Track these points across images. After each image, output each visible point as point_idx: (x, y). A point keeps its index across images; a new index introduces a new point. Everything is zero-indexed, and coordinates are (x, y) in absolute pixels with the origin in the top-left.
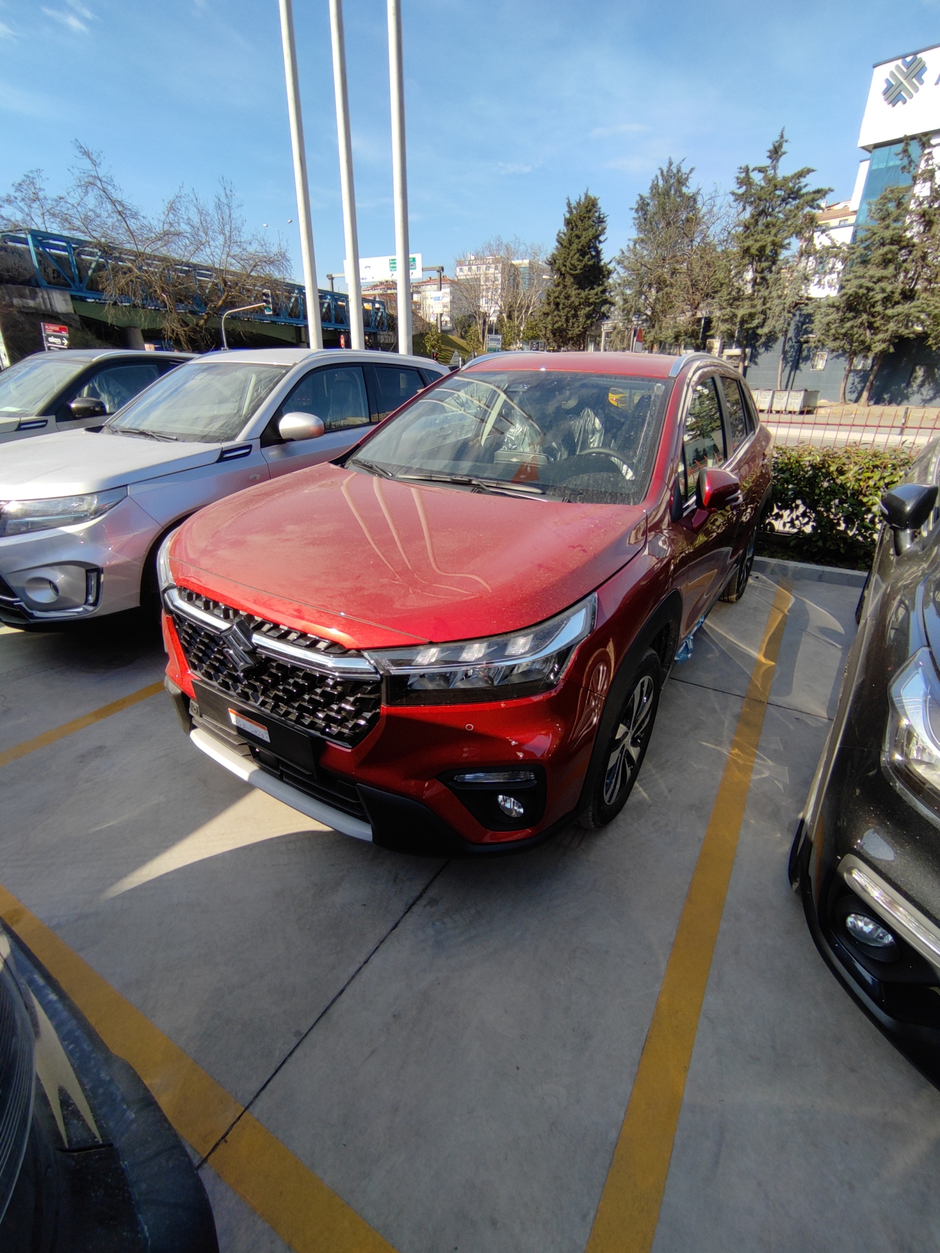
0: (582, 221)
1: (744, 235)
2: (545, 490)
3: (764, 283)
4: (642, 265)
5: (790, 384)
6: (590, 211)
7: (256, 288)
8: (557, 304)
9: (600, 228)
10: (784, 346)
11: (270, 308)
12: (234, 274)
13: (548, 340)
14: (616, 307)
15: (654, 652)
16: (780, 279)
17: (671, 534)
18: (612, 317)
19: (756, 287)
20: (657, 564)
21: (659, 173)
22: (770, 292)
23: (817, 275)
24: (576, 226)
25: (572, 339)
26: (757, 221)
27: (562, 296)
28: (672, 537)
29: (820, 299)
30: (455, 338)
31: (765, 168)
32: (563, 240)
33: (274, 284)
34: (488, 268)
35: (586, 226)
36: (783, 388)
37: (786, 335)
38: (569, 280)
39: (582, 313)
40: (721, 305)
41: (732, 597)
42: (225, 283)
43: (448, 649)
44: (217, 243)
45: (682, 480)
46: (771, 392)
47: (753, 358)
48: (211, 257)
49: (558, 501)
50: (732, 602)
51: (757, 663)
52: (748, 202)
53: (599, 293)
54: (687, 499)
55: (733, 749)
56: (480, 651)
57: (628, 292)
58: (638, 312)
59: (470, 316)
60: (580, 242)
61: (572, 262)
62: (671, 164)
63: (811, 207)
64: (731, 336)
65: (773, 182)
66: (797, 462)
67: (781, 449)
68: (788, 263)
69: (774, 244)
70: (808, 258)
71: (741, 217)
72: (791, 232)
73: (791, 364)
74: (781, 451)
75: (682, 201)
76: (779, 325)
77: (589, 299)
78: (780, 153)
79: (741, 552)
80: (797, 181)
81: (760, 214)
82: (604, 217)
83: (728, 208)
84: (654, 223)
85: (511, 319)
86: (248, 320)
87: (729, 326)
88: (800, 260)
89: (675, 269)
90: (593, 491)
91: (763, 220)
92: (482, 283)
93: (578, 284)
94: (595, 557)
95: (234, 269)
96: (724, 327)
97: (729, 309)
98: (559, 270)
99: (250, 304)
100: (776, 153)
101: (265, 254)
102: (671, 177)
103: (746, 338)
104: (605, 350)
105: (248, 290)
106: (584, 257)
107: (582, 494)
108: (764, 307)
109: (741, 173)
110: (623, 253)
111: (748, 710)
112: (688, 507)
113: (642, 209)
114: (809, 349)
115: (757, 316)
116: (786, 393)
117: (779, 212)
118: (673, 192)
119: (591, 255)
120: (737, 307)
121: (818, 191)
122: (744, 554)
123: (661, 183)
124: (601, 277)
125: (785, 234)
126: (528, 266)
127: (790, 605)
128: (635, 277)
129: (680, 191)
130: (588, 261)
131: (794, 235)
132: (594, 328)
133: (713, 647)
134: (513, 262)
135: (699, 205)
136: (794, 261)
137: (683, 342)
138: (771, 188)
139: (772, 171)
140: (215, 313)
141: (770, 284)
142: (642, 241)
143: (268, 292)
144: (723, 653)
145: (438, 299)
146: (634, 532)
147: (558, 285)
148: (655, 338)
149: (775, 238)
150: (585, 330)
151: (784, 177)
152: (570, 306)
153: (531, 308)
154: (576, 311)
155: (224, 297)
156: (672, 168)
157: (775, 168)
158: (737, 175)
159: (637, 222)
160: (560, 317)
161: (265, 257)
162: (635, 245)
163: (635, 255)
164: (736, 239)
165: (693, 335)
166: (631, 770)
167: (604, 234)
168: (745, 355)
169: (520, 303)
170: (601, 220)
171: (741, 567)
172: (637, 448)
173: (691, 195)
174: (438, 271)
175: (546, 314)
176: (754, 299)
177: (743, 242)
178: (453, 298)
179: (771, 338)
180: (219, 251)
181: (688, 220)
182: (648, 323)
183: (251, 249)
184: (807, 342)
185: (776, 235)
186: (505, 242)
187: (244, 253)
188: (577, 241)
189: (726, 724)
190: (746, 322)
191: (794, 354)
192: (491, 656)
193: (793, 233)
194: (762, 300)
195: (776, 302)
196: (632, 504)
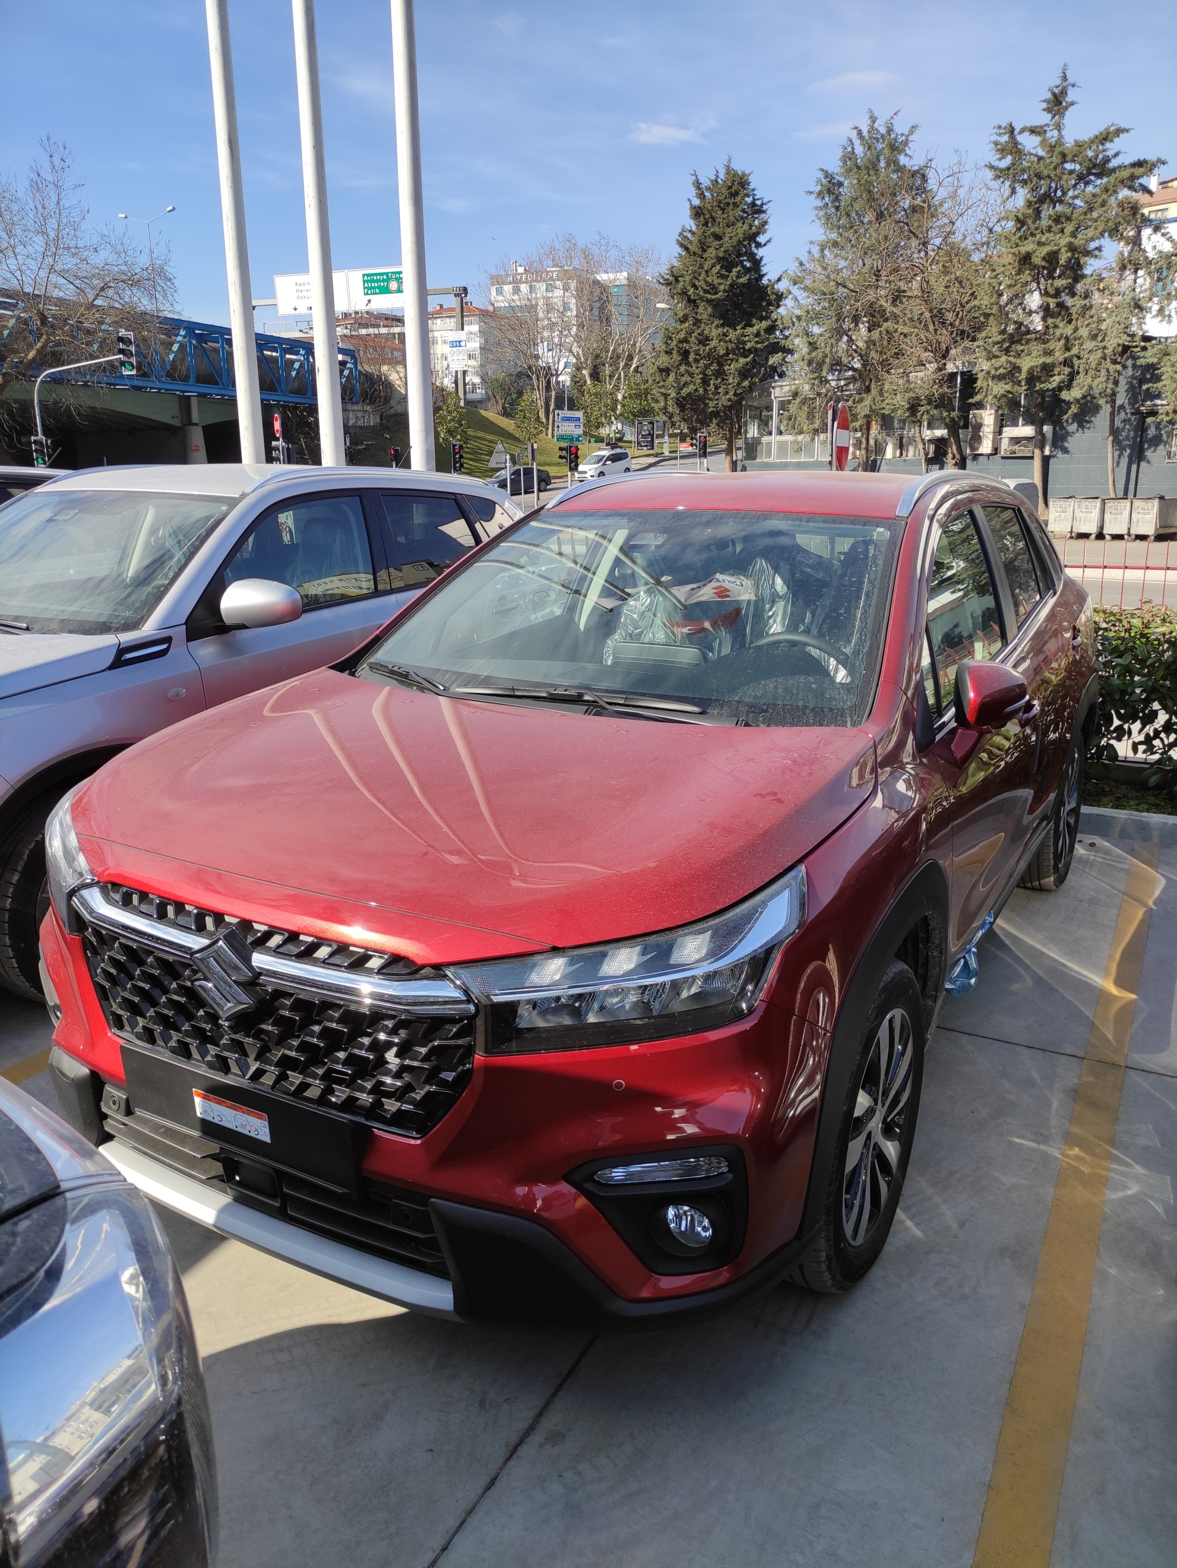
0: (723, 210)
1: (1018, 235)
2: (705, 707)
3: (1063, 313)
4: (838, 284)
5: (1132, 487)
6: (736, 194)
7: (103, 327)
8: (685, 354)
9: (756, 223)
10: (1112, 421)
11: (132, 365)
12: (60, 302)
13: (670, 418)
14: (796, 356)
15: (906, 967)
16: (1091, 307)
17: (919, 772)
18: (789, 373)
19: (1050, 321)
20: (897, 820)
21: (854, 134)
22: (1076, 329)
23: (1156, 299)
24: (713, 219)
25: (715, 414)
26: (1038, 214)
27: (693, 339)
28: (922, 775)
29: (1166, 338)
30: (491, 414)
31: (1041, 127)
32: (691, 242)
33: (138, 320)
34: (550, 288)
35: (732, 218)
36: (1121, 494)
37: (1114, 401)
38: (704, 311)
39: (733, 368)
40: (990, 352)
41: (1046, 880)
42: (44, 319)
43: (581, 958)
44: (29, 248)
45: (929, 685)
46: (1098, 503)
47: (1059, 441)
48: (18, 274)
49: (730, 724)
50: (1049, 891)
51: (1102, 996)
52: (1019, 182)
53: (762, 333)
54: (940, 712)
55: (1071, 1149)
56: (630, 960)
57: (816, 330)
58: (837, 365)
59: (520, 375)
60: (721, 246)
61: (709, 279)
62: (873, 120)
63: (1131, 188)
64: (1014, 403)
65: (1058, 150)
66: (1143, 635)
67: (1112, 614)
68: (1101, 280)
69: (1072, 248)
70: (1136, 271)
71: (1010, 205)
72: (1100, 229)
73: (1128, 451)
74: (1112, 618)
75: (900, 178)
76: (1100, 384)
77: (744, 343)
78: (1064, 104)
79: (1052, 796)
80: (1101, 147)
81: (1042, 200)
82: (762, 204)
83: (984, 190)
84: (853, 215)
85: (598, 380)
86: (86, 384)
87: (1008, 387)
88: (1121, 275)
89: (899, 291)
90: (784, 706)
91: (1047, 211)
92: (541, 315)
93: (722, 316)
94: (797, 811)
95: (61, 294)
96: (1000, 388)
97: (1004, 359)
98: (684, 293)
99: (93, 357)
100: (1057, 103)
101: (124, 268)
102: (877, 140)
103: (1041, 406)
104: (780, 433)
105: (88, 332)
106: (730, 272)
107: (766, 711)
108: (1067, 354)
109: (1000, 134)
110: (801, 264)
111: (1091, 1079)
112: (944, 725)
113: (829, 191)
114: (1158, 426)
115: (1056, 370)
116: (1127, 503)
117: (1076, 197)
118: (882, 164)
119: (744, 267)
120: (1018, 355)
121: (1139, 164)
122: (1060, 802)
123: (859, 150)
124: (764, 304)
125: (1090, 233)
126: (625, 282)
127: (1157, 893)
128: (827, 305)
129: (896, 162)
130: (738, 277)
131: (1106, 235)
132: (755, 394)
133: (1021, 970)
134: (598, 278)
135: (932, 184)
136: (1110, 277)
137: (925, 417)
138: (1056, 159)
139: (1055, 133)
140: (21, 374)
141: (1074, 316)
142: (835, 244)
143: (131, 335)
144: (1039, 981)
145: (457, 344)
146: (855, 771)
147: (684, 319)
148: (871, 410)
149: (1073, 240)
150: (740, 397)
151: (1076, 141)
152: (709, 355)
153: (635, 360)
154: (720, 365)
155: (39, 345)
156: (876, 125)
157: (1058, 127)
158: (995, 138)
159: (822, 213)
160: (691, 375)
161: (124, 273)
162: (822, 250)
163: (824, 269)
164: (1003, 242)
165: (943, 403)
166: (888, 1184)
167: (764, 232)
168: (1043, 435)
169: (613, 351)
170: (757, 209)
171: (1057, 825)
172: (851, 635)
173: (916, 168)
174: (456, 295)
175: (665, 371)
176: (1048, 341)
177: (1017, 246)
178: (486, 341)
179: (1087, 409)
180: (34, 265)
181: (914, 209)
182: (858, 385)
183: (97, 260)
184: (1153, 413)
185: (1074, 235)
186: (581, 244)
187: (83, 266)
188: (716, 243)
189: (1055, 1104)
190: (1039, 379)
191: (1132, 434)
192: (646, 968)
193: (1104, 231)
194: (1063, 342)
195: (1089, 345)
196: (849, 724)
